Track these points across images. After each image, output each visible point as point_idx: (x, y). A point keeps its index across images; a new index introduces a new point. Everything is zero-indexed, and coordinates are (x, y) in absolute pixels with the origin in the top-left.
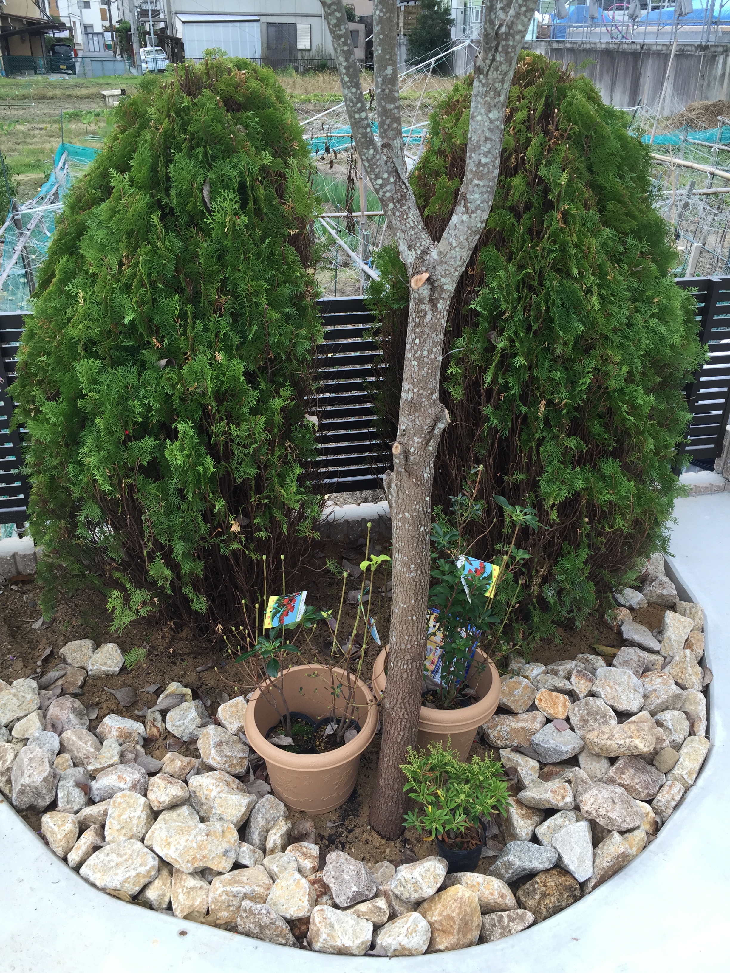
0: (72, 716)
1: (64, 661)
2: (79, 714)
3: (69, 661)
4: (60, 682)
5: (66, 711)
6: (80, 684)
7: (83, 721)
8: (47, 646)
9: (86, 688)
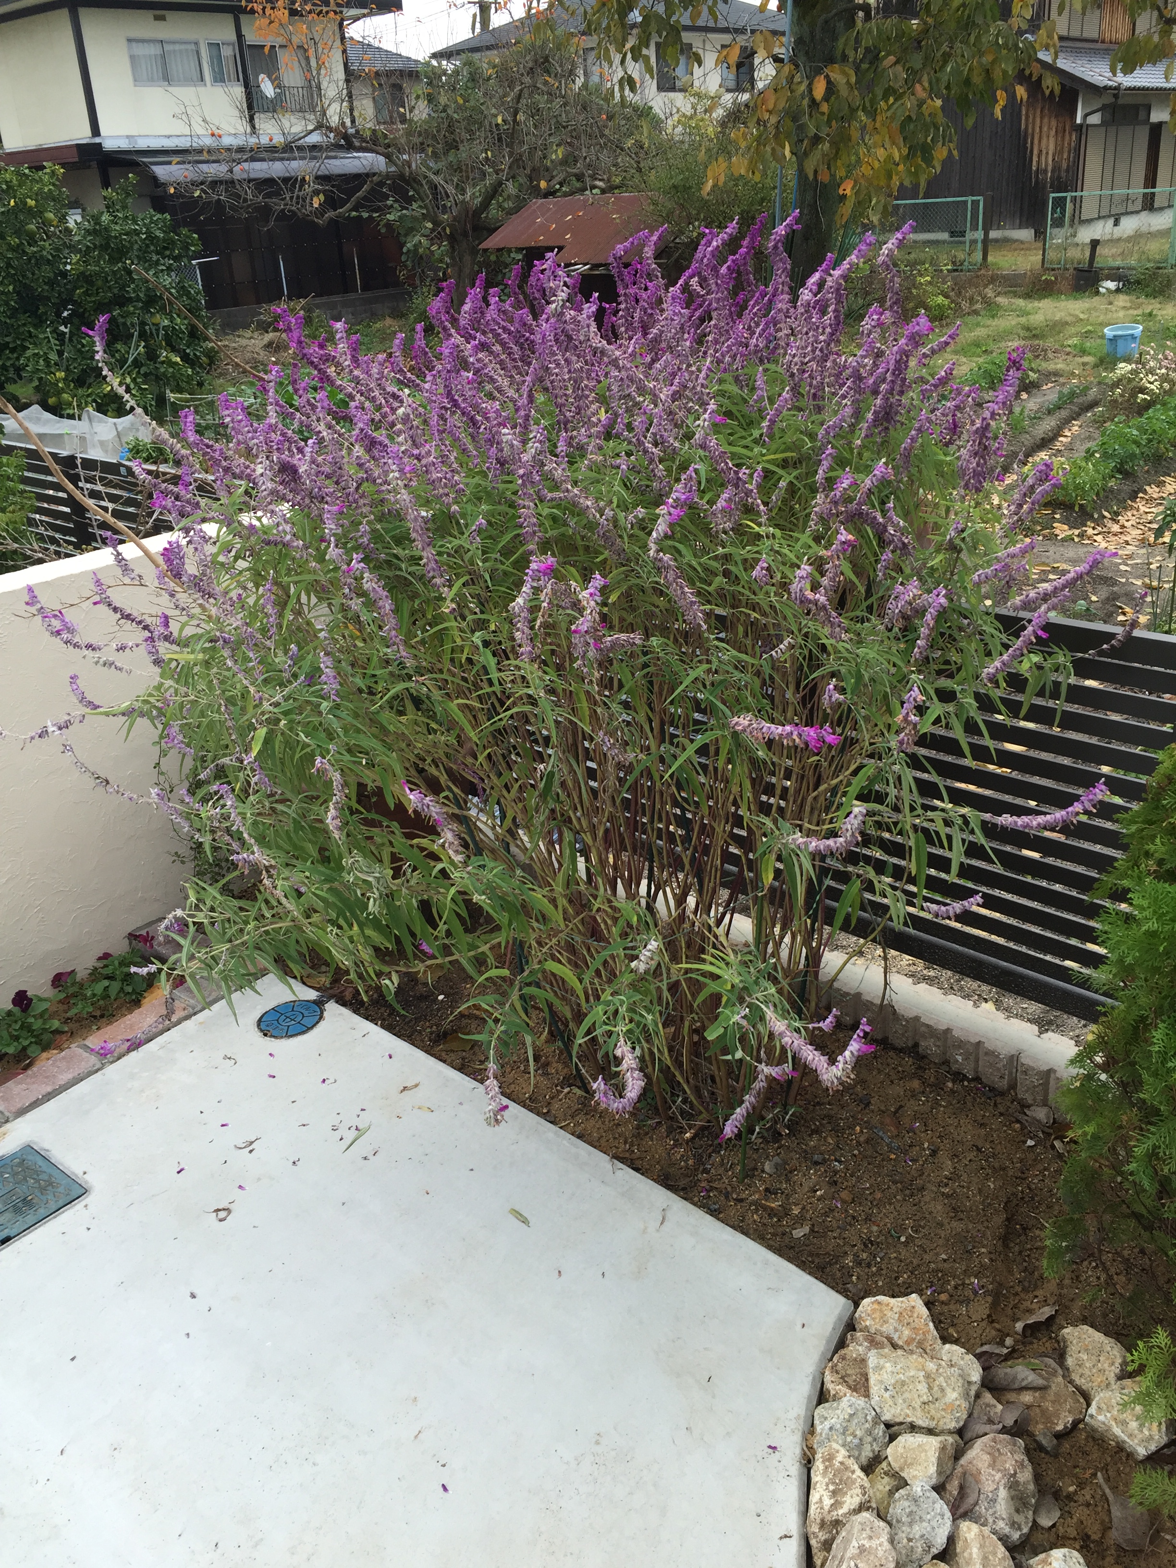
0: (1003, 1493)
1: (1060, 1355)
2: (1019, 1501)
3: (1070, 1362)
4: (1027, 1398)
5: (998, 1476)
6: (1060, 1427)
7: (1019, 1518)
8: (1051, 1301)
9: (1066, 1446)
